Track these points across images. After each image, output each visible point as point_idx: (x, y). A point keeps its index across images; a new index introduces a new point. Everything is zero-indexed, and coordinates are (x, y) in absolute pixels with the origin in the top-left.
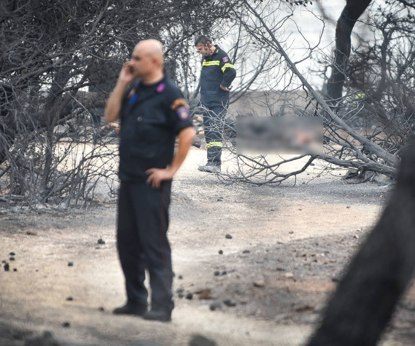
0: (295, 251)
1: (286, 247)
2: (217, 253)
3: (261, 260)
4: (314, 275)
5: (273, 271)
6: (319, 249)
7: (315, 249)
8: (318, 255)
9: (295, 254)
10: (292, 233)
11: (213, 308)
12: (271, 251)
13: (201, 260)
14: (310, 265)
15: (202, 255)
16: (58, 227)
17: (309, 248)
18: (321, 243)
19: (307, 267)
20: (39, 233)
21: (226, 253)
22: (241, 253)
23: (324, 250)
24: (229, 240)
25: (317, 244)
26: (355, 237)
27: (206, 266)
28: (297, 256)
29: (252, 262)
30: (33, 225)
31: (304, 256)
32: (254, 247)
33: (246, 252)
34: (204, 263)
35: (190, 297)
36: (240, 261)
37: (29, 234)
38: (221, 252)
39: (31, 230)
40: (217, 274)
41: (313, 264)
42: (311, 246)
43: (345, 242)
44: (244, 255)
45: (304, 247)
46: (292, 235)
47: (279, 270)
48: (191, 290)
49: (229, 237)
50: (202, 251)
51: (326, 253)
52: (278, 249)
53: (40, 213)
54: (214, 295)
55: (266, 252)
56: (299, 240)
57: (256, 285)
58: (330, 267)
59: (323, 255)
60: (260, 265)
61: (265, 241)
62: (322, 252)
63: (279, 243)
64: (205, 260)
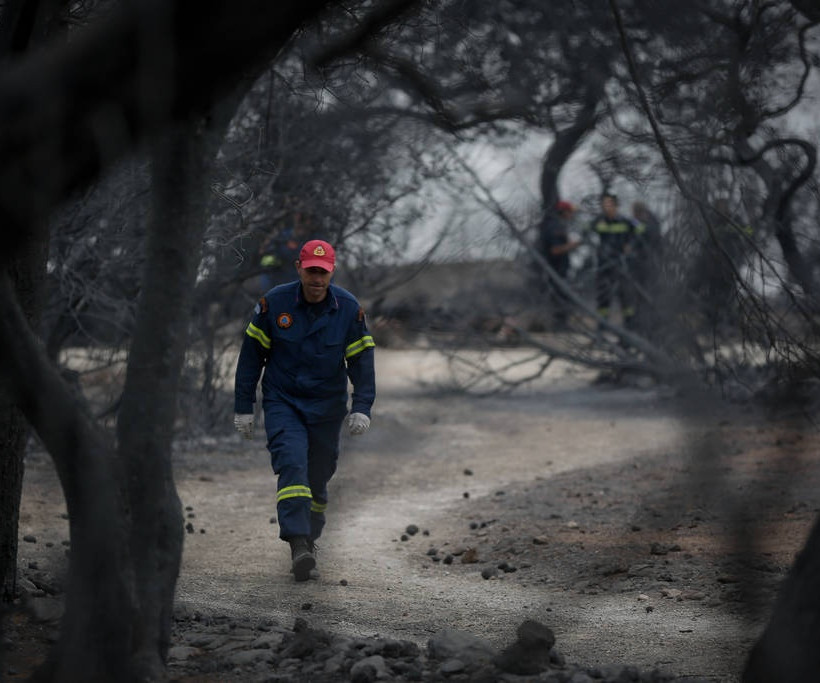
0: (564, 489)
1: (550, 483)
2: (461, 497)
3: (523, 504)
4: (603, 523)
5: (546, 519)
6: (595, 485)
7: (589, 485)
8: (595, 493)
9: (565, 493)
10: (549, 463)
11: (486, 576)
12: (531, 491)
13: (443, 507)
14: (590, 508)
15: (443, 500)
16: (237, 468)
17: (581, 485)
18: (595, 476)
19: (588, 511)
20: (217, 477)
21: (473, 496)
22: (493, 496)
23: (602, 486)
24: (469, 478)
25: (590, 479)
26: (635, 467)
27: (455, 516)
28: (569, 496)
29: (512, 507)
30: (205, 467)
31: (578, 495)
32: (506, 487)
33: (500, 493)
34: (449, 511)
35: (448, 561)
36: (496, 506)
37: (203, 479)
38: (466, 495)
39: (206, 475)
40: (474, 527)
41: (594, 506)
42: (583, 481)
43: (626, 473)
44: (498, 498)
45: (575, 484)
46: (552, 467)
47: (554, 517)
48: (447, 551)
49: (468, 473)
50: (439, 494)
51: (606, 490)
52: (539, 487)
53: (210, 449)
54: (481, 557)
55: (524, 493)
56: (564, 474)
57: (536, 541)
58: (619, 510)
59: (602, 493)
60: (525, 512)
61: (518, 477)
62: (600, 489)
63: (538, 479)
64: (449, 506)
